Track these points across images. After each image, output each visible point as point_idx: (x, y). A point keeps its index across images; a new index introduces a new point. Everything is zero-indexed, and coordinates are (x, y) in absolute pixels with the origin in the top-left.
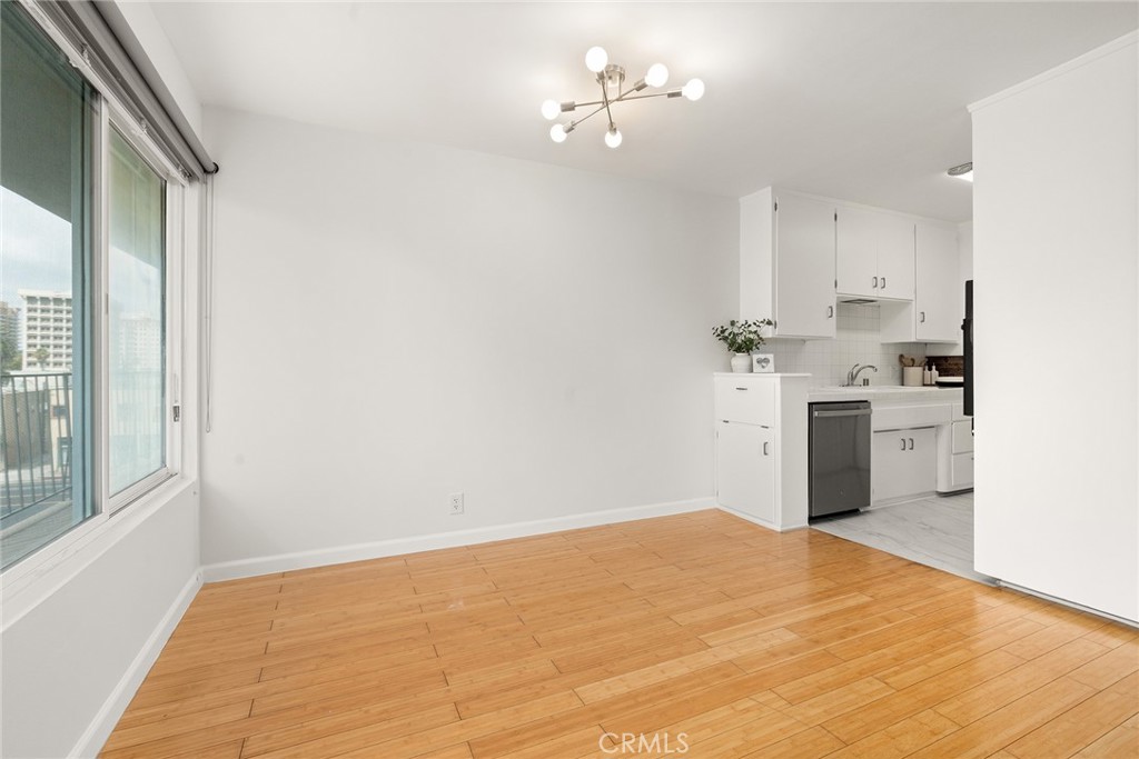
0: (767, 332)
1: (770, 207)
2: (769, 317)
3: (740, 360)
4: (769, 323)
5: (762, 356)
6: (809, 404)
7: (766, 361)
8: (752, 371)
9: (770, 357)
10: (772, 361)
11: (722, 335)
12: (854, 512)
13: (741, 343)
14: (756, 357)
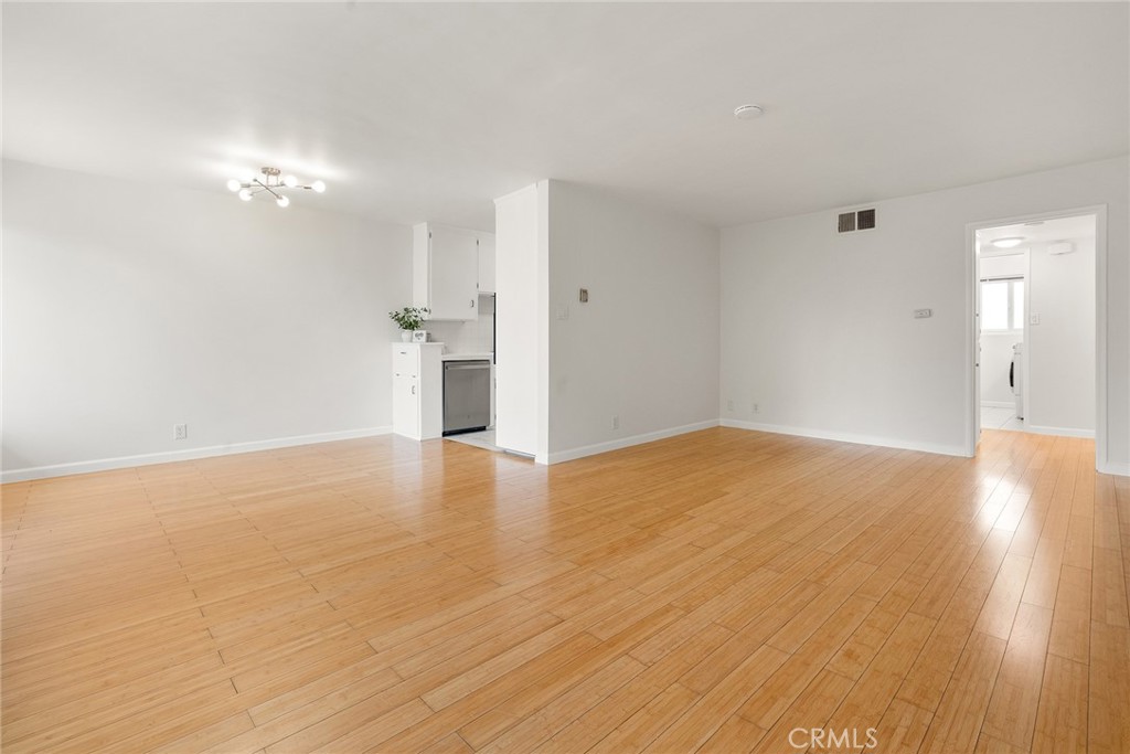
0: (425, 316)
1: (427, 235)
2: (425, 306)
3: (407, 333)
4: (425, 310)
5: (419, 332)
6: (444, 362)
7: (421, 334)
8: (411, 341)
9: (424, 332)
10: (425, 335)
11: (397, 318)
12: (483, 429)
13: (408, 323)
14: (416, 332)
